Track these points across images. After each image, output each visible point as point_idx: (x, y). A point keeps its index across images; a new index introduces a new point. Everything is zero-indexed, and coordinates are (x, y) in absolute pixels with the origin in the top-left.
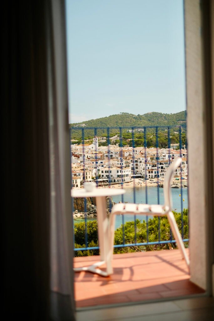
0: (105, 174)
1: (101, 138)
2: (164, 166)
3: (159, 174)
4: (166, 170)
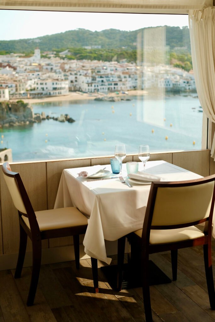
0: (40, 86)
2: (104, 79)
3: (99, 87)
4: (106, 83)
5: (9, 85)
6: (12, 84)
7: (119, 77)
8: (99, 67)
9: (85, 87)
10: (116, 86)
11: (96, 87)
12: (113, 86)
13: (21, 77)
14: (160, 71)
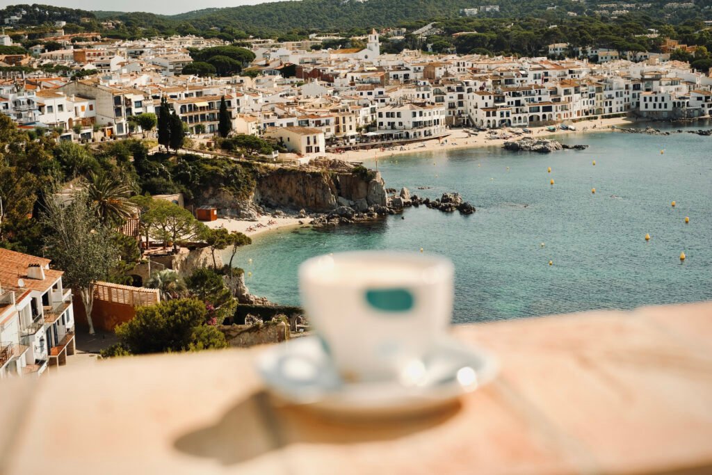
0: (385, 120)
1: (396, 31)
2: (522, 99)
3: (511, 117)
4: (527, 108)
5: (323, 121)
6: (328, 118)
7: (554, 92)
8: (509, 70)
9: (480, 116)
10: (547, 114)
11: (505, 117)
12: (540, 114)
13: (346, 101)
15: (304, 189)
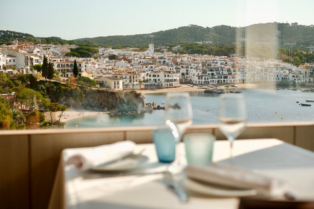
0: (152, 78)
2: (215, 73)
3: (209, 80)
4: (216, 77)
5: (124, 77)
6: (126, 76)
7: (229, 70)
8: (210, 60)
9: (195, 79)
10: (225, 79)
11: (206, 80)
12: (223, 79)
13: (135, 69)
14: (269, 65)
15: (107, 100)
